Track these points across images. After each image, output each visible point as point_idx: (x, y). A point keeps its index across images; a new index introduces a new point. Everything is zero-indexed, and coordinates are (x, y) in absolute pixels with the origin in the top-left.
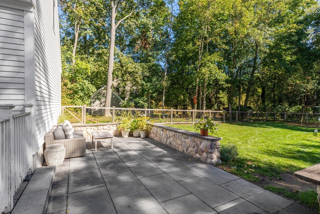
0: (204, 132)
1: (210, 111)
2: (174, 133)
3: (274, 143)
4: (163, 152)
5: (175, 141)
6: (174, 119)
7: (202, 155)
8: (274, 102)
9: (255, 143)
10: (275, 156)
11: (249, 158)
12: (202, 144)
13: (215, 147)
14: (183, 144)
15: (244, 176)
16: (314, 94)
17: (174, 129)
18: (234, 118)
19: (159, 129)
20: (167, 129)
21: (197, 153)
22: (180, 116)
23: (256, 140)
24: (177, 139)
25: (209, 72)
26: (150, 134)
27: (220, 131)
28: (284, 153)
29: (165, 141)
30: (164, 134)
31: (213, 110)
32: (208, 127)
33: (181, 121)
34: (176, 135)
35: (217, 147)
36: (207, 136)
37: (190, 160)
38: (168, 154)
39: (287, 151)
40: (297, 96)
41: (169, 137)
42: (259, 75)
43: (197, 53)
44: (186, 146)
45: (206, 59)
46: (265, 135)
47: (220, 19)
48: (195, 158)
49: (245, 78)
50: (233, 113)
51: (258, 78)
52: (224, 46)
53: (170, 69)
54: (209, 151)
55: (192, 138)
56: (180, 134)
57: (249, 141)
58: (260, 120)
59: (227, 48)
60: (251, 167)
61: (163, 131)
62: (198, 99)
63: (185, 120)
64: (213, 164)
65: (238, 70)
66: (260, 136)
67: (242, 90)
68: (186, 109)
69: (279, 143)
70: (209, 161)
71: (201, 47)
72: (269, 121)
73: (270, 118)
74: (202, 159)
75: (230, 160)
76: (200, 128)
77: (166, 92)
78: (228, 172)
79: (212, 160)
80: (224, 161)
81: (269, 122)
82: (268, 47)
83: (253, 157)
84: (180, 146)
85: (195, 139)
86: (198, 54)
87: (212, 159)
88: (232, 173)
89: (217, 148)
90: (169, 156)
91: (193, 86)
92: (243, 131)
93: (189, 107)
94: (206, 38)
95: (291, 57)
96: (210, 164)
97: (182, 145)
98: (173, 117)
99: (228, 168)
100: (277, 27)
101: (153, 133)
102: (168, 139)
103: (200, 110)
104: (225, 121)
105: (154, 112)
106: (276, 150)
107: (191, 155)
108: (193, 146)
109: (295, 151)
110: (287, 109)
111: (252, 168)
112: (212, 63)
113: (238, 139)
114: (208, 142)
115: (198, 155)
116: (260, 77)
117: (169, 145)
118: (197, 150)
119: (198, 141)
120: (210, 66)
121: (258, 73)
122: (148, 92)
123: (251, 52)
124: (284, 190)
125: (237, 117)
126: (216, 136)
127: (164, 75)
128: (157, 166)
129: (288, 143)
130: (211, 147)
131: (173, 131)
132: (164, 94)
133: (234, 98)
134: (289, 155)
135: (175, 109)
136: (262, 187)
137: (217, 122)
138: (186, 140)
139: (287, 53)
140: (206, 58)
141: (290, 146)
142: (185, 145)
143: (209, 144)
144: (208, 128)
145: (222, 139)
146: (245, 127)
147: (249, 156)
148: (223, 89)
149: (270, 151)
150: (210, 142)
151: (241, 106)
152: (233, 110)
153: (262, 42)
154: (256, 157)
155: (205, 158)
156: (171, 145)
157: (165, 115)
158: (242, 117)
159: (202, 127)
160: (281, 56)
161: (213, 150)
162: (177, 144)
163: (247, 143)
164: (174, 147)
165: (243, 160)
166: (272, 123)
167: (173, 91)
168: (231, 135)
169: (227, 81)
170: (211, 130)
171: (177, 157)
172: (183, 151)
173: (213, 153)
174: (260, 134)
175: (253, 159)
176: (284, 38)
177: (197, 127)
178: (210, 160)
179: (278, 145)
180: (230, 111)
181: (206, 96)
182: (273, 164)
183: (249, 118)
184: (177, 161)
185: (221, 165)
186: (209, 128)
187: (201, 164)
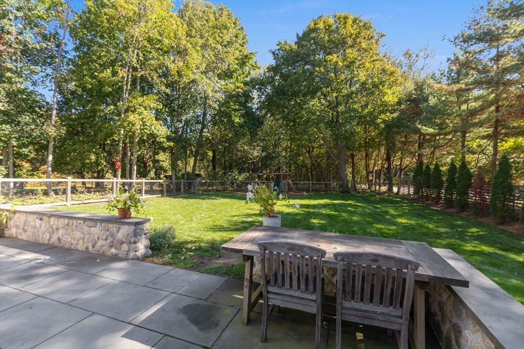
0: (125, 213)
1: (144, 180)
2: (67, 221)
3: (221, 217)
4: (41, 259)
5: (69, 234)
6: (74, 195)
7: (121, 248)
8: (225, 168)
9: (201, 219)
10: (220, 231)
11: (190, 239)
12: (120, 232)
13: (141, 232)
14: (87, 236)
15: (179, 265)
16: (259, 161)
17: (67, 214)
18: (178, 190)
19: (31, 218)
20: (51, 216)
21: (111, 247)
22: (89, 190)
23: (203, 215)
24: (73, 231)
25: (141, 122)
26: (6, 229)
27: (158, 208)
28: (229, 226)
29: (48, 238)
30: (43, 225)
31: (148, 179)
32: (130, 204)
33: (89, 199)
34: (71, 224)
35: (145, 232)
36: (130, 218)
37: (98, 261)
38: (53, 261)
39: (232, 224)
40: (245, 163)
41: (57, 229)
42: (209, 135)
43: (121, 88)
44: (91, 239)
45: (136, 101)
46: (213, 208)
47: (157, 46)
48: (109, 256)
49: (192, 136)
50: (177, 182)
51: (207, 139)
52: (163, 88)
53: (65, 104)
54: (132, 241)
55: (103, 224)
56: (79, 222)
57: (194, 219)
58: (210, 191)
59: (168, 91)
60: (190, 250)
61: (41, 219)
62: (123, 161)
63: (99, 197)
64: (138, 259)
65: (184, 124)
66: (208, 210)
67: (188, 152)
68: (103, 177)
69: (226, 216)
70: (132, 255)
71: (127, 81)
72: (219, 191)
73: (220, 188)
74: (121, 254)
75: (164, 247)
76: (116, 207)
77: (55, 147)
78: (160, 264)
79: (137, 253)
80: (155, 250)
81: (219, 193)
82: (218, 103)
83: (195, 237)
84: (81, 242)
85: (109, 226)
86: (123, 91)
87: (136, 251)
88: (165, 264)
89: (145, 234)
90: (55, 263)
91: (114, 140)
92: (188, 206)
93: (107, 175)
94: (135, 69)
95: (240, 119)
96: (133, 259)
97: (84, 239)
98: (72, 192)
99: (160, 259)
100: (227, 81)
101: (17, 227)
102: (53, 233)
103: (128, 179)
104: (165, 195)
105: (27, 185)
106: (222, 224)
107: (101, 252)
108: (104, 238)
109: (239, 222)
110: (237, 177)
111: (191, 252)
112: (146, 109)
113: (181, 218)
114: (131, 226)
115: (113, 251)
116: (210, 138)
117: (57, 244)
118: (113, 242)
119: (113, 227)
120: (142, 113)
121: (208, 132)
122: (8, 144)
123: (200, 105)
124: (221, 267)
125: (182, 188)
126: (143, 216)
127: (51, 114)
128: (22, 289)
129: (234, 214)
130: (136, 234)
131: (66, 217)
132: (51, 149)
133: (179, 162)
134: (233, 227)
135: (78, 178)
136: (199, 271)
137: (155, 196)
138: (93, 229)
139: (236, 114)
140: (136, 99)
141: (236, 217)
142: (89, 238)
143: (131, 230)
144: (131, 206)
145: (152, 220)
146: (192, 201)
147: (191, 236)
148: (164, 150)
149: (216, 226)
150: (133, 227)
151: (188, 174)
152: (177, 178)
153: (210, 95)
154: (198, 236)
155: (126, 253)
156: (60, 243)
157: (53, 190)
158: (190, 188)
159: (120, 206)
160: (230, 117)
161: (139, 237)
162: (74, 239)
163: (192, 220)
164: (66, 246)
165: (182, 243)
166: (222, 193)
167: (73, 145)
168: (172, 213)
169: (169, 138)
170: (136, 209)
171: (72, 262)
172: (87, 248)
173: (139, 242)
174: (208, 208)
175: (195, 239)
176: (233, 96)
177: (112, 206)
178: (134, 253)
179: (225, 218)
180: (174, 180)
181: (137, 157)
182: (216, 241)
183: (198, 189)
184: (72, 268)
185: (150, 257)
186: (133, 206)
187: (118, 263)
